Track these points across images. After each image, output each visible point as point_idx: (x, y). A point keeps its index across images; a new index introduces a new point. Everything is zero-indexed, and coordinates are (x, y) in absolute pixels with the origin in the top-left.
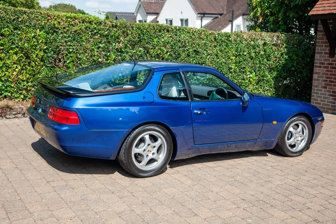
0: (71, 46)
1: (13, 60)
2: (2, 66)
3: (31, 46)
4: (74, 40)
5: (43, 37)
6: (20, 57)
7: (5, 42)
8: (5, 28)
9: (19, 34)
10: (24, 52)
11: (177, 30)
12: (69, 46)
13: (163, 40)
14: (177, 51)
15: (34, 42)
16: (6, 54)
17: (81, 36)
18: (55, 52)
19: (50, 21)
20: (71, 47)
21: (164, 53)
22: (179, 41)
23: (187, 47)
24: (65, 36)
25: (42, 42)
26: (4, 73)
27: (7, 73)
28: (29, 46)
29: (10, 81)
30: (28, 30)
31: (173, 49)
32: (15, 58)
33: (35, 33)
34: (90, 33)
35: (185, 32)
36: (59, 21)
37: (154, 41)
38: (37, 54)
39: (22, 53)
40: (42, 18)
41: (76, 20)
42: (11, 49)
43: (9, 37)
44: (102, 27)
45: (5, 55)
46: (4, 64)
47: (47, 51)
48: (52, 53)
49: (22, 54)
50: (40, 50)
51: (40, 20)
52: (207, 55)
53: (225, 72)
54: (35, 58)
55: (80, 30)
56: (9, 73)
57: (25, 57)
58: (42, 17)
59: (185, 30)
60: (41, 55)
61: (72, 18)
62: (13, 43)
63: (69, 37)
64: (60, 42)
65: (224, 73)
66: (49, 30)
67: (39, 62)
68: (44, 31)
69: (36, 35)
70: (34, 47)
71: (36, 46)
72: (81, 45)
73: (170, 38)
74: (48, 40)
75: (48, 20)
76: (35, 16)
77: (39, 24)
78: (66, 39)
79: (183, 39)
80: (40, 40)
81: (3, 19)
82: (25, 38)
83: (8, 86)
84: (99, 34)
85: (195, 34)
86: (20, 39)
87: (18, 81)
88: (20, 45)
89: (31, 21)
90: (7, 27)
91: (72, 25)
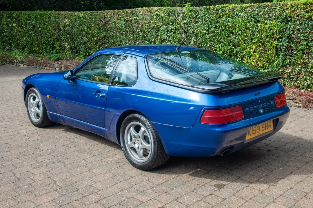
0: (302, 33)
1: (253, 49)
2: (245, 54)
6: (258, 46)
7: (247, 34)
9: (259, 27)
19: (286, 11)
20: (302, 35)
25: (276, 32)
26: (247, 60)
27: (249, 60)
30: (265, 22)
32: (255, 47)
38: (272, 43)
40: (278, 9)
42: (252, 39)
43: (252, 30)
45: (247, 45)
47: (280, 40)
49: (260, 44)
50: (275, 40)
51: (276, 11)
54: (269, 47)
60: (275, 44)
61: (308, 5)
62: (254, 35)
64: (293, 31)
66: (283, 19)
67: (273, 51)
68: (279, 21)
69: (271, 25)
74: (281, 29)
75: (284, 10)
77: (275, 15)
78: (299, 27)
80: (274, 30)
82: (263, 29)
86: (259, 30)
87: (257, 67)
88: (259, 35)
89: (269, 13)
90: (251, 21)
91: (308, 12)
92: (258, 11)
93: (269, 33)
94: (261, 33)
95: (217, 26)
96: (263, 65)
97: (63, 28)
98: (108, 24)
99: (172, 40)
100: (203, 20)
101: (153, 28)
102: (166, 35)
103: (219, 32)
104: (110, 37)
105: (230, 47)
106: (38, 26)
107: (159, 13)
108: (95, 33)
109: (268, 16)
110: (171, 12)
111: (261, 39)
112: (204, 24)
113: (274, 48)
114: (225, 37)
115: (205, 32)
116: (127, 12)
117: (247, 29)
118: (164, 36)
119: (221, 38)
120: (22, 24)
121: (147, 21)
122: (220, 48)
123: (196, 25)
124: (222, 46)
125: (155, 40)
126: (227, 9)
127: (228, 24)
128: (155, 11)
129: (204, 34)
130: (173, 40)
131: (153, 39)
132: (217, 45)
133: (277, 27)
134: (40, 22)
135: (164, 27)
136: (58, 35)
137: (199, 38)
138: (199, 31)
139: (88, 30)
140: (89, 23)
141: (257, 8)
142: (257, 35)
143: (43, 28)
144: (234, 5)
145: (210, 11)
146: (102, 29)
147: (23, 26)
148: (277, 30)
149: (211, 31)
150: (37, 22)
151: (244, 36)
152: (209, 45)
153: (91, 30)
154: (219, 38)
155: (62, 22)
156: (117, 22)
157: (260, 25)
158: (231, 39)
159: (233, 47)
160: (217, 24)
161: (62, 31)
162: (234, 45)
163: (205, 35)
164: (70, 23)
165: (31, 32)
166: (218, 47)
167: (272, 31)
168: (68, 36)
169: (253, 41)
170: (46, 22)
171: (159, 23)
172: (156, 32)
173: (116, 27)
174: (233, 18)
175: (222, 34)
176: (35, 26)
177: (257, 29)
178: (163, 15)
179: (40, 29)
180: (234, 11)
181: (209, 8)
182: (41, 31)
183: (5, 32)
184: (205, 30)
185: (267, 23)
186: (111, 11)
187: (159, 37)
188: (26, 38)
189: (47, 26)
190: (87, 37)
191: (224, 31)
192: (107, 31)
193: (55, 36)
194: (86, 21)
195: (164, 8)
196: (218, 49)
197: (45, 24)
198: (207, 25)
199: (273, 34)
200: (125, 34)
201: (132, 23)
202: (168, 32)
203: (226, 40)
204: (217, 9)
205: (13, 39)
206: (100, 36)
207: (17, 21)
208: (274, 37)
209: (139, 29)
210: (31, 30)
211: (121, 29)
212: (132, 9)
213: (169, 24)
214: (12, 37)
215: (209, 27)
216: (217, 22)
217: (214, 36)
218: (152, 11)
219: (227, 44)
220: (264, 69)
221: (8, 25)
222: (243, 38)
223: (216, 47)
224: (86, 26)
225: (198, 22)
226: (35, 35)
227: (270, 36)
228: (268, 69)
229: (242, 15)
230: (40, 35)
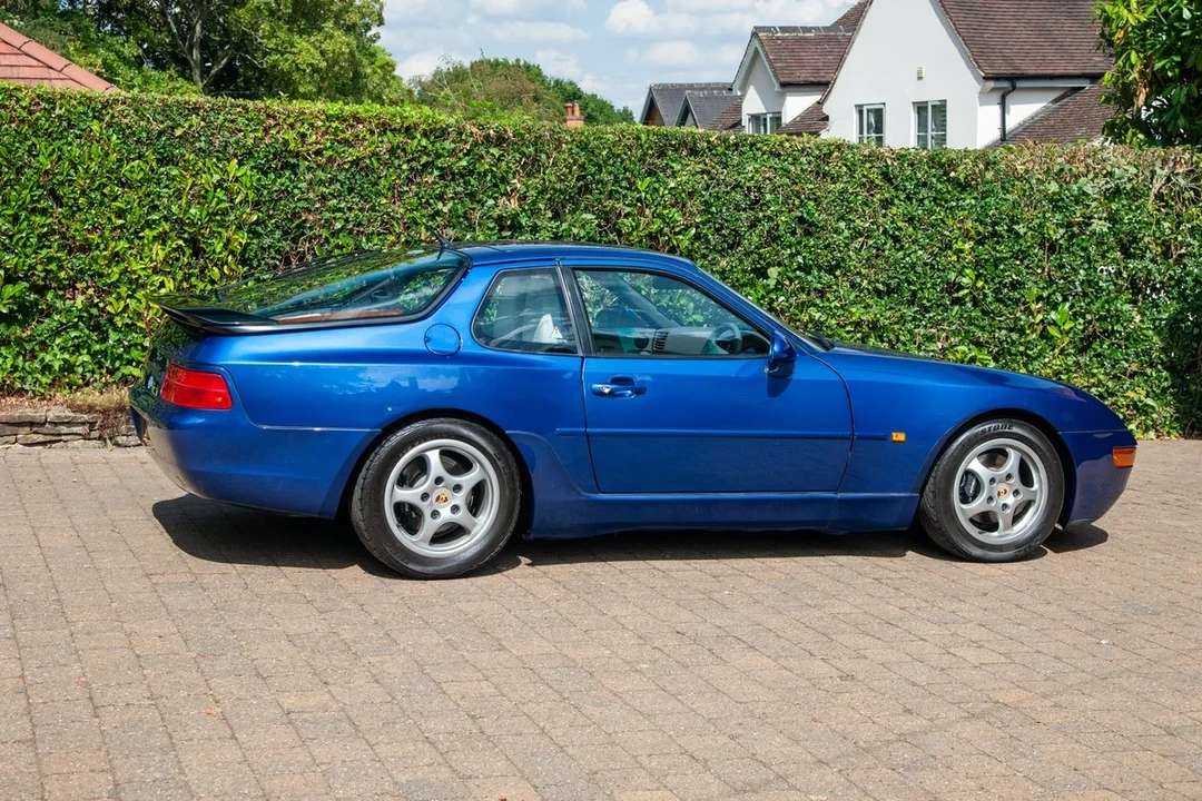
0: (340, 210)
1: (152, 261)
2: (118, 281)
3: (208, 214)
4: (351, 190)
5: (248, 185)
6: (175, 250)
7: (128, 203)
8: (133, 160)
9: (173, 179)
10: (186, 236)
11: (727, 148)
12: (334, 212)
13: (672, 185)
14: (726, 221)
15: (220, 201)
16: (130, 241)
17: (372, 178)
18: (286, 233)
19: (273, 132)
20: (339, 215)
21: (677, 230)
22: (735, 187)
23: (769, 208)
24: (320, 180)
25: (245, 201)
26: (122, 304)
27: (132, 304)
28: (205, 213)
29: (141, 328)
30: (200, 164)
31: (712, 213)
32: (159, 252)
33: (225, 171)
34: (405, 167)
35: (759, 154)
36: (302, 130)
37: (639, 187)
38: (228, 240)
39: (181, 238)
40: (247, 125)
41: (361, 126)
42: (149, 225)
43: (144, 188)
44: (448, 145)
45: (127, 246)
46: (125, 271)
47: (259, 229)
48: (278, 234)
49: (181, 242)
50: (239, 228)
51: (240, 131)
52: (853, 238)
53: (929, 301)
54: (220, 253)
55: (370, 158)
56: (139, 301)
57: (189, 251)
58: (247, 119)
59: (759, 145)
60: (240, 244)
61: (345, 121)
62: (155, 208)
63: (332, 181)
64: (305, 200)
65: (929, 304)
66: (268, 161)
67: (233, 266)
68: (253, 164)
69: (225, 177)
70: (218, 218)
71: (225, 213)
72: (373, 209)
73: (699, 176)
74: (265, 192)
75: (266, 130)
76: (225, 120)
77: (237, 142)
78: (324, 189)
79: (752, 178)
80: (238, 193)
81: (128, 131)
82: (190, 189)
83: (136, 345)
84: (437, 168)
85: (803, 160)
86: (173, 193)
88: (175, 211)
89: (211, 134)
90: (139, 158)
91: (346, 142)
92: (162, 122)
93: (218, 204)
94: (183, 202)
105: (47, 251)
109: (209, 143)
113: (234, 258)
114: (20, 213)
117: (122, 183)
127: (33, 162)
142: (169, 209)
148: (246, 197)
157: (180, 175)
162: (68, 246)
167: (228, 198)
177: (166, 187)
185: (207, 169)
199: (233, 210)
208: (235, 219)
219: (31, 240)
222: (109, 219)
229: (95, 126)
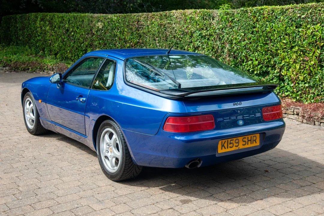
1: (293, 59)
26: (286, 72)
38: (314, 52)
60: (318, 53)
69: (314, 30)
77: (320, 18)
80: (318, 36)
82: (305, 35)
86: (300, 36)
87: (297, 80)
88: (299, 43)
89: (313, 16)
90: (292, 26)
92: (300, 13)
93: (311, 40)
94: (302, 40)
95: (254, 31)
96: (304, 78)
97: (96, 32)
98: (142, 29)
99: (205, 47)
100: (240, 25)
101: (186, 34)
102: (200, 42)
103: (255, 39)
104: (143, 44)
105: (267, 56)
106: (71, 30)
107: (193, 16)
108: (127, 38)
109: (312, 19)
110: (205, 15)
111: (302, 47)
112: (240, 30)
113: (316, 58)
114: (262, 45)
115: (240, 38)
116: (161, 15)
117: (286, 35)
118: (198, 43)
119: (258, 46)
120: (55, 27)
121: (181, 26)
122: (256, 57)
123: (231, 30)
124: (258, 55)
125: (188, 47)
126: (266, 11)
127: (266, 30)
128: (190, 14)
129: (239, 41)
130: (207, 48)
131: (187, 47)
132: (253, 53)
133: (321, 32)
134: (73, 25)
135: (198, 33)
136: (91, 40)
137: (234, 46)
138: (234, 37)
139: (121, 35)
140: (122, 27)
141: (299, 10)
142: (298, 42)
143: (76, 32)
144: (274, 7)
145: (247, 14)
146: (135, 35)
147: (55, 29)
148: (321, 37)
149: (247, 38)
150: (71, 25)
151: (284, 43)
152: (244, 53)
153: (123, 36)
154: (255, 45)
155: (95, 25)
156: (150, 27)
157: (302, 30)
158: (268, 47)
159: (271, 57)
160: (254, 29)
161: (94, 36)
162: (272, 54)
163: (241, 42)
164: (103, 27)
165: (63, 36)
166: (254, 57)
167: (315, 37)
168: (101, 41)
169: (294, 50)
170: (80, 26)
171: (192, 28)
172: (189, 38)
173: (149, 32)
174: (272, 22)
175: (259, 41)
176: (68, 30)
177: (298, 35)
178: (197, 18)
179: (73, 34)
180: (274, 13)
181: (246, 11)
182: (73, 35)
183: (39, 36)
184: (241, 36)
185: (310, 28)
186: (145, 13)
187: (192, 44)
188: (59, 43)
189: (80, 30)
190: (119, 43)
191: (261, 37)
192: (140, 36)
193: (88, 41)
194: (119, 24)
195: (198, 11)
196: (254, 59)
197: (78, 28)
198: (243, 31)
199: (316, 42)
200: (158, 40)
201: (165, 27)
202: (201, 38)
203: (263, 48)
204: (255, 12)
205: (46, 44)
206: (133, 42)
207: (50, 24)
208: (317, 45)
209: (172, 35)
210: (64, 34)
211: (154, 35)
212: (166, 12)
213: (203, 29)
214: (45, 42)
215: (245, 32)
216: (254, 27)
217: (251, 43)
218: (187, 14)
219: (264, 53)
220: (305, 83)
221: (41, 29)
222: (282, 46)
223: (251, 57)
224: (119, 31)
225: (234, 27)
226: (68, 40)
227: (313, 43)
228: (309, 82)
229: (282, 18)
230: (73, 39)
